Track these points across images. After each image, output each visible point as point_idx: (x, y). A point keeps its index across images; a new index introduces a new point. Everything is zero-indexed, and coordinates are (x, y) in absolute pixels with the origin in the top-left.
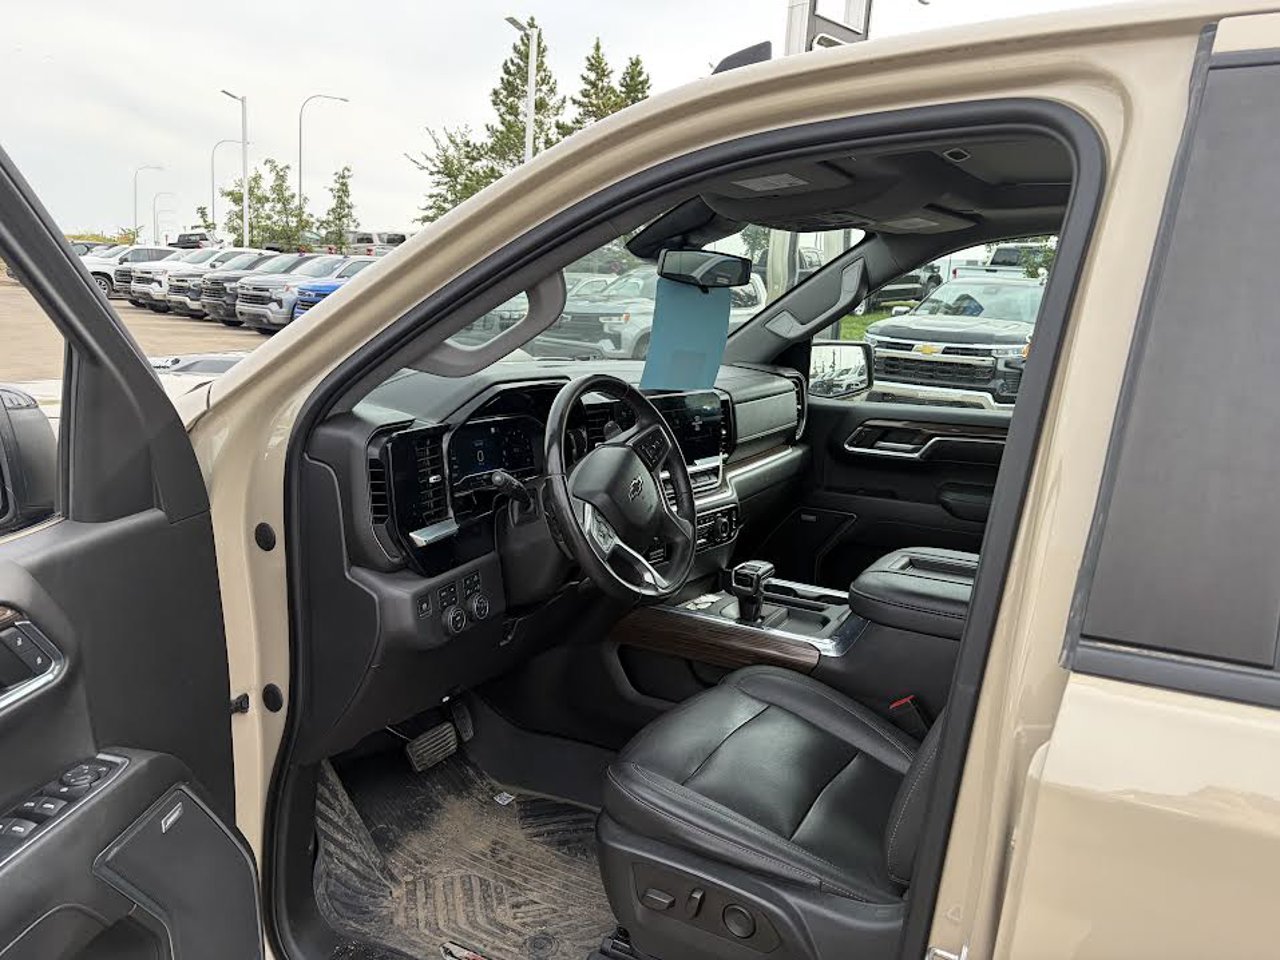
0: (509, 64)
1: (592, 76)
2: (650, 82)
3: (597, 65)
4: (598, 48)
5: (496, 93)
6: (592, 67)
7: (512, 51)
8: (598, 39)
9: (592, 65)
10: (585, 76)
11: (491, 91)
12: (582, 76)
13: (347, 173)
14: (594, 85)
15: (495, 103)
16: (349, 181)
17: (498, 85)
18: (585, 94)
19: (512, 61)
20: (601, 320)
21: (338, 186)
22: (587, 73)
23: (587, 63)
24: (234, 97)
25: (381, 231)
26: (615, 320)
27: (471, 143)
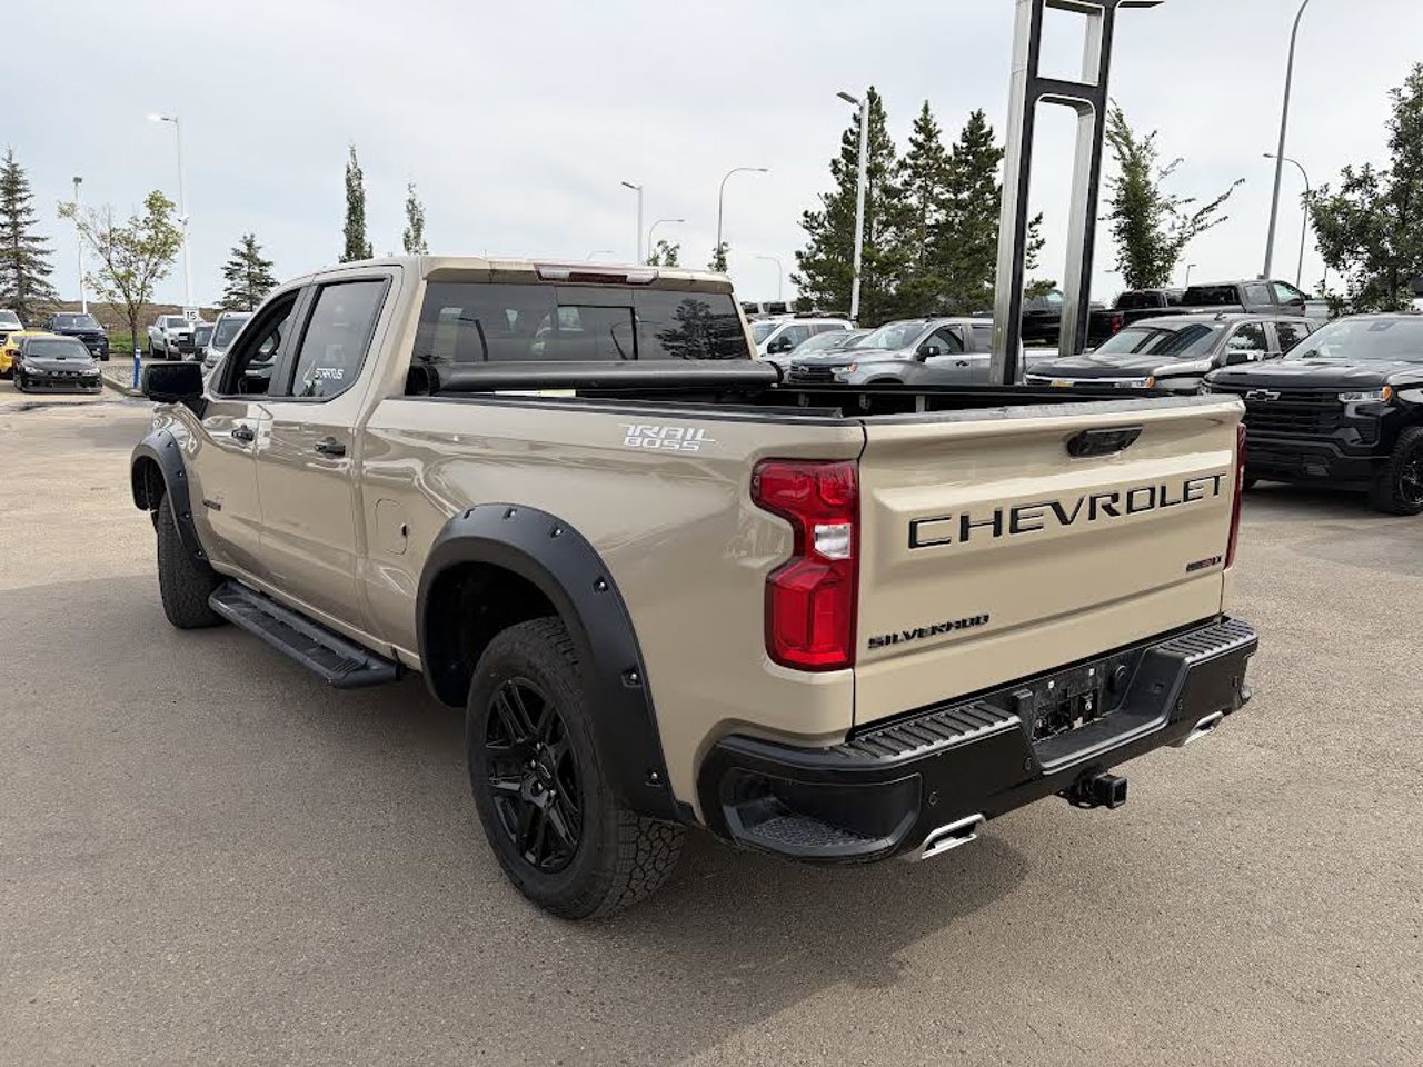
0: (849, 134)
1: (920, 138)
2: (994, 134)
3: (925, 127)
4: (926, 110)
5: (834, 162)
6: (921, 129)
7: (852, 121)
8: (927, 102)
9: (920, 127)
10: (913, 138)
11: (830, 162)
12: (910, 139)
13: (724, 248)
14: (920, 146)
15: (834, 172)
16: (727, 255)
17: (838, 155)
18: (914, 156)
19: (851, 130)
20: (833, 370)
21: (716, 261)
22: (914, 136)
23: (914, 126)
24: (631, 187)
25: (765, 301)
26: (845, 369)
27: (809, 214)
